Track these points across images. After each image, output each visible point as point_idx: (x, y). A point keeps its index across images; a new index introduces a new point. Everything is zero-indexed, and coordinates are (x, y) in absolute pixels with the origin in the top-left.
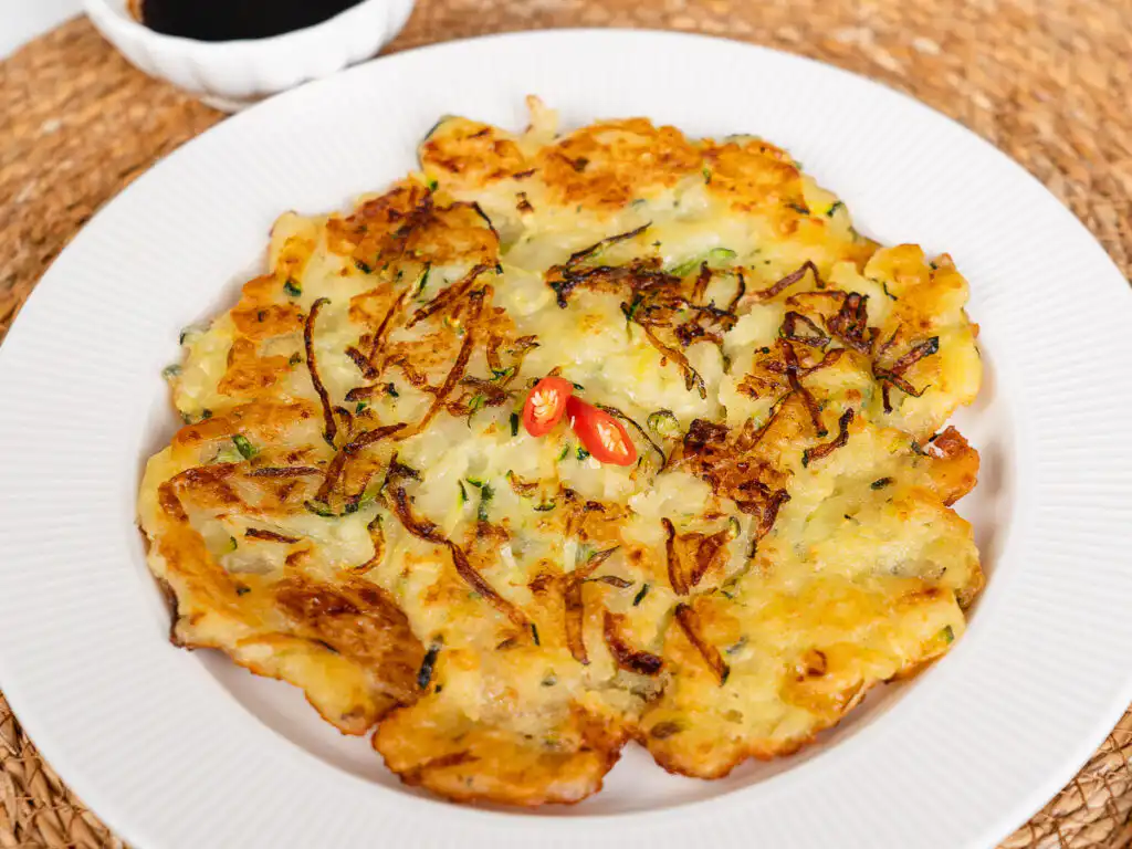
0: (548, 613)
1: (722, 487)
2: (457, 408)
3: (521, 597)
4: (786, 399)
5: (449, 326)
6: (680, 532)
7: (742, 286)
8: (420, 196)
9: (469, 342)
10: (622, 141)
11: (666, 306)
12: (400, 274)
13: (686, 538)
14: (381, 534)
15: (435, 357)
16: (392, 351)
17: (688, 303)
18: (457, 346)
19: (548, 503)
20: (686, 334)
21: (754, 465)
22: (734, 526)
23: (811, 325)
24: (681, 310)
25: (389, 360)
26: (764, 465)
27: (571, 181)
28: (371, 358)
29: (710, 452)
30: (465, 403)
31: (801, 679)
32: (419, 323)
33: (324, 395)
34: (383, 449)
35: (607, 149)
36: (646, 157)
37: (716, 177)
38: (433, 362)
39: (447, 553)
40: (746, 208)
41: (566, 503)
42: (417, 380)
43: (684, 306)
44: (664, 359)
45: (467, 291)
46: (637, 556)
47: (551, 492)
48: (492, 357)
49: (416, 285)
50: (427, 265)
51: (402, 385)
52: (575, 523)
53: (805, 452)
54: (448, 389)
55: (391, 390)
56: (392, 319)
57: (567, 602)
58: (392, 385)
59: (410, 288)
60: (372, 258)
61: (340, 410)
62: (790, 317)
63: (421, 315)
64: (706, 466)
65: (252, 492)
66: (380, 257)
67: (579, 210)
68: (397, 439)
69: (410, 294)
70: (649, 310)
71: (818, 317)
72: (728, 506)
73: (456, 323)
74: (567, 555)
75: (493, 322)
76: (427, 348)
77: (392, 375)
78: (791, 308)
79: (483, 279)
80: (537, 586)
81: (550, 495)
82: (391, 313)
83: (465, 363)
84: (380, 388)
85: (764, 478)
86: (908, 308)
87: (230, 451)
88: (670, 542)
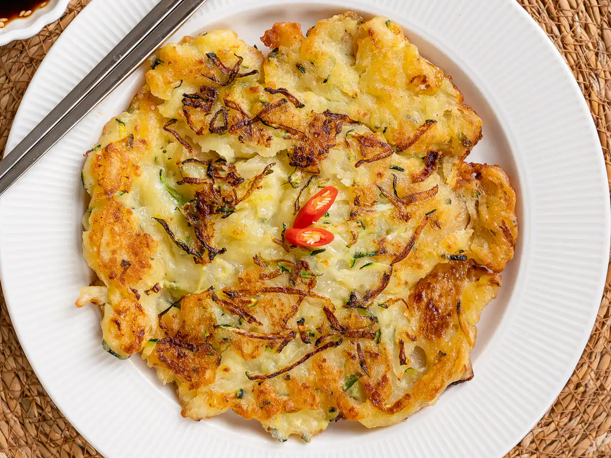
0: (418, 210)
1: (331, 143)
2: (311, 284)
3: (412, 223)
4: (266, 123)
5: (256, 303)
6: (359, 158)
7: (189, 161)
8: (162, 347)
9: (266, 291)
10: (108, 244)
11: (220, 195)
12: (225, 339)
13: (363, 154)
14: (388, 301)
15: (278, 305)
16: (278, 329)
17: (212, 185)
18: (268, 296)
19: (360, 224)
20: (236, 181)
21: (313, 131)
22: (350, 133)
23: (214, 119)
24: (219, 187)
25: (284, 328)
26: (312, 125)
27: (137, 266)
28: (283, 337)
29: (312, 153)
30: (308, 281)
31: (428, 86)
32: (257, 319)
33: (308, 356)
34: (340, 314)
35: (114, 252)
36: (116, 229)
37: (122, 188)
38: (282, 305)
39: (397, 266)
40: (137, 168)
41: (359, 215)
42: (295, 309)
43: (215, 186)
44: (258, 188)
45: (229, 301)
46: (380, 175)
47: (354, 224)
48: (272, 276)
49: (230, 329)
50: (216, 327)
51: (298, 316)
52: (368, 209)
53: (297, 107)
54: (299, 292)
55: (301, 322)
56: (255, 334)
57: (411, 202)
58: (298, 322)
59: (233, 331)
60: (214, 358)
61: (316, 344)
62: (212, 131)
63: (252, 319)
64: (320, 154)
65: (377, 371)
66: (212, 354)
67: (152, 259)
68: (334, 309)
69: (238, 330)
70: (227, 202)
71: (207, 117)
72: (340, 139)
73: (253, 300)
74: (384, 208)
75: (249, 281)
76: (273, 311)
77: (292, 324)
78: (206, 132)
79: (220, 295)
80: (406, 218)
81: (355, 223)
82: (252, 336)
83: (280, 288)
84: (301, 327)
85: (320, 124)
86: (191, 72)
87: (351, 392)
88: (368, 161)
